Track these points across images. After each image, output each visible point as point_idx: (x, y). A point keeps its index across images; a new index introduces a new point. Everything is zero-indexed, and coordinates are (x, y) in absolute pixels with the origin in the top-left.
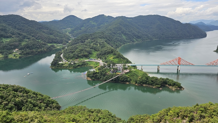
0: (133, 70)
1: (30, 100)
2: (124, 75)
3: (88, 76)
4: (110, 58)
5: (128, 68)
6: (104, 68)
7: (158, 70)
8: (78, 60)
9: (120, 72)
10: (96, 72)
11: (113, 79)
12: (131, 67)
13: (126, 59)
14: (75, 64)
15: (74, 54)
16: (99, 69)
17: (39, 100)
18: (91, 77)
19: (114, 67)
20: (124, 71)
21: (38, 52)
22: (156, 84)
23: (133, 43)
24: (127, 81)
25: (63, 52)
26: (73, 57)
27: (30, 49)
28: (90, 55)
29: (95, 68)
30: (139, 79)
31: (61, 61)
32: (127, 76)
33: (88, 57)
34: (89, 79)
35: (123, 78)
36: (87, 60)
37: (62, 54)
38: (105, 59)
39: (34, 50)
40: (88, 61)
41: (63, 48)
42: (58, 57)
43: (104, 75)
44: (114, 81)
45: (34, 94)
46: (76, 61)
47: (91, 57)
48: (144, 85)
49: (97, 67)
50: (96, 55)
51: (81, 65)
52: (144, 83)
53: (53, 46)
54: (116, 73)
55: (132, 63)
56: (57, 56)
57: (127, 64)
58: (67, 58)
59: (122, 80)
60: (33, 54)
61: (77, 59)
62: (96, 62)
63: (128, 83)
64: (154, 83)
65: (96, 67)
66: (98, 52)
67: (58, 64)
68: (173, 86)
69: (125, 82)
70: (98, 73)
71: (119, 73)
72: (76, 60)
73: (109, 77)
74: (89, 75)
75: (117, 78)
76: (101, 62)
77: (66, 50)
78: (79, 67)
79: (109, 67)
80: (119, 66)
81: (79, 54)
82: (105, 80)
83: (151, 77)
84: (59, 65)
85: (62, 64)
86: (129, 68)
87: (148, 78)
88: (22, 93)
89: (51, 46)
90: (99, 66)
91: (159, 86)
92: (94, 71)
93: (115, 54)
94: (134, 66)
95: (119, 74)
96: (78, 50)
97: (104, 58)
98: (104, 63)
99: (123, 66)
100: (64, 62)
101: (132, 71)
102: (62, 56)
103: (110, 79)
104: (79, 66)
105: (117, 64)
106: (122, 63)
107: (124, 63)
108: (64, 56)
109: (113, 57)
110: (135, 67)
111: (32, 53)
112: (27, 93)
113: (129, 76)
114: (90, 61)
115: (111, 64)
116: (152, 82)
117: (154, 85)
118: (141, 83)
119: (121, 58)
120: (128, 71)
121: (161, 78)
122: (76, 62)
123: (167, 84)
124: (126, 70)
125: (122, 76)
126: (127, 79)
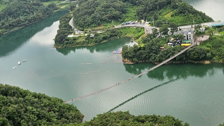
0: (217, 36)
1: (30, 108)
2: (198, 47)
3: (125, 55)
4: (165, 16)
5: (206, 31)
6: (154, 37)
8: (102, 27)
9: (189, 43)
10: (140, 48)
11: (175, 58)
12: (212, 29)
13: (201, 14)
14: (96, 35)
15: (94, 17)
16: (145, 41)
17: (45, 106)
18: (130, 58)
19: (175, 33)
20: (198, 39)
21: (29, 20)
24: (205, 58)
25: (72, 15)
26: (92, 23)
27: (15, 17)
28: (124, 15)
29: (137, 40)
31: (71, 33)
32: (205, 48)
33: (121, 18)
34: (128, 62)
35: (197, 53)
36: (119, 26)
37: (72, 20)
38: (156, 19)
39: (22, 18)
40: (122, 28)
41: (72, 8)
42: (65, 27)
43: (156, 50)
44: (178, 60)
45: (36, 98)
46: (100, 30)
47: (126, 19)
49: (139, 36)
50: (135, 14)
51: (110, 37)
53: (52, 6)
54: (180, 44)
55: (213, 21)
56: (64, 25)
57: (202, 25)
58: (82, 27)
59: (195, 57)
60: (20, 26)
61: (99, 25)
62: (138, 28)
63: (207, 62)
65: (138, 38)
66: (140, 8)
67: (66, 40)
69: (201, 60)
70: (144, 48)
71: (188, 45)
72: (97, 28)
73: (166, 55)
74: (126, 53)
75: (183, 54)
76: (147, 27)
77: (78, 10)
78: (105, 41)
79: (165, 33)
80: (186, 30)
81: (103, 14)
82: (160, 61)
84: (68, 40)
85: (75, 39)
86: (209, 32)
88: (15, 98)
89: (49, 6)
90: (144, 36)
92: (135, 46)
93: (175, 7)
94: (219, 27)
95: (187, 47)
96: (99, 8)
97: (152, 18)
98: (155, 28)
99: (195, 28)
100: (77, 34)
101: (215, 38)
102: (71, 23)
103: (169, 57)
104: (104, 38)
105: (181, 27)
106: (193, 24)
107: (196, 24)
108: (76, 23)
109: (171, 13)
111: (18, 24)
112: (24, 97)
113: (209, 49)
114: (125, 28)
115: (169, 29)
119: (189, 12)
120: (206, 38)
122: (99, 32)
124: (203, 37)
125: (195, 49)
126: (206, 55)
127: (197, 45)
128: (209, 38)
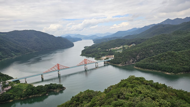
0: (16, 86)
5: (9, 84)
7: (42, 79)
12: (13, 83)
13: (6, 75)
20: (5, 89)
22: (42, 92)
23: (11, 58)
24: (10, 99)
30: (24, 92)
32: (9, 93)
35: (5, 97)
48: (30, 97)
52: (30, 95)
55: (13, 79)
57: (7, 81)
59: (4, 99)
63: (11, 101)
64: (40, 91)
68: (56, 89)
69: (7, 100)
83: (36, 86)
86: (11, 85)
87: (33, 88)
91: (45, 93)
99: (3, 83)
101: (15, 87)
106: (1, 81)
107: (3, 81)
110: (17, 81)
113: (11, 93)
116: (38, 91)
117: (40, 94)
118: (26, 96)
121: (46, 85)
123: (52, 88)
124: (7, 87)
125: (3, 95)
126: (10, 97)
127: (4, 93)
128: (11, 88)
